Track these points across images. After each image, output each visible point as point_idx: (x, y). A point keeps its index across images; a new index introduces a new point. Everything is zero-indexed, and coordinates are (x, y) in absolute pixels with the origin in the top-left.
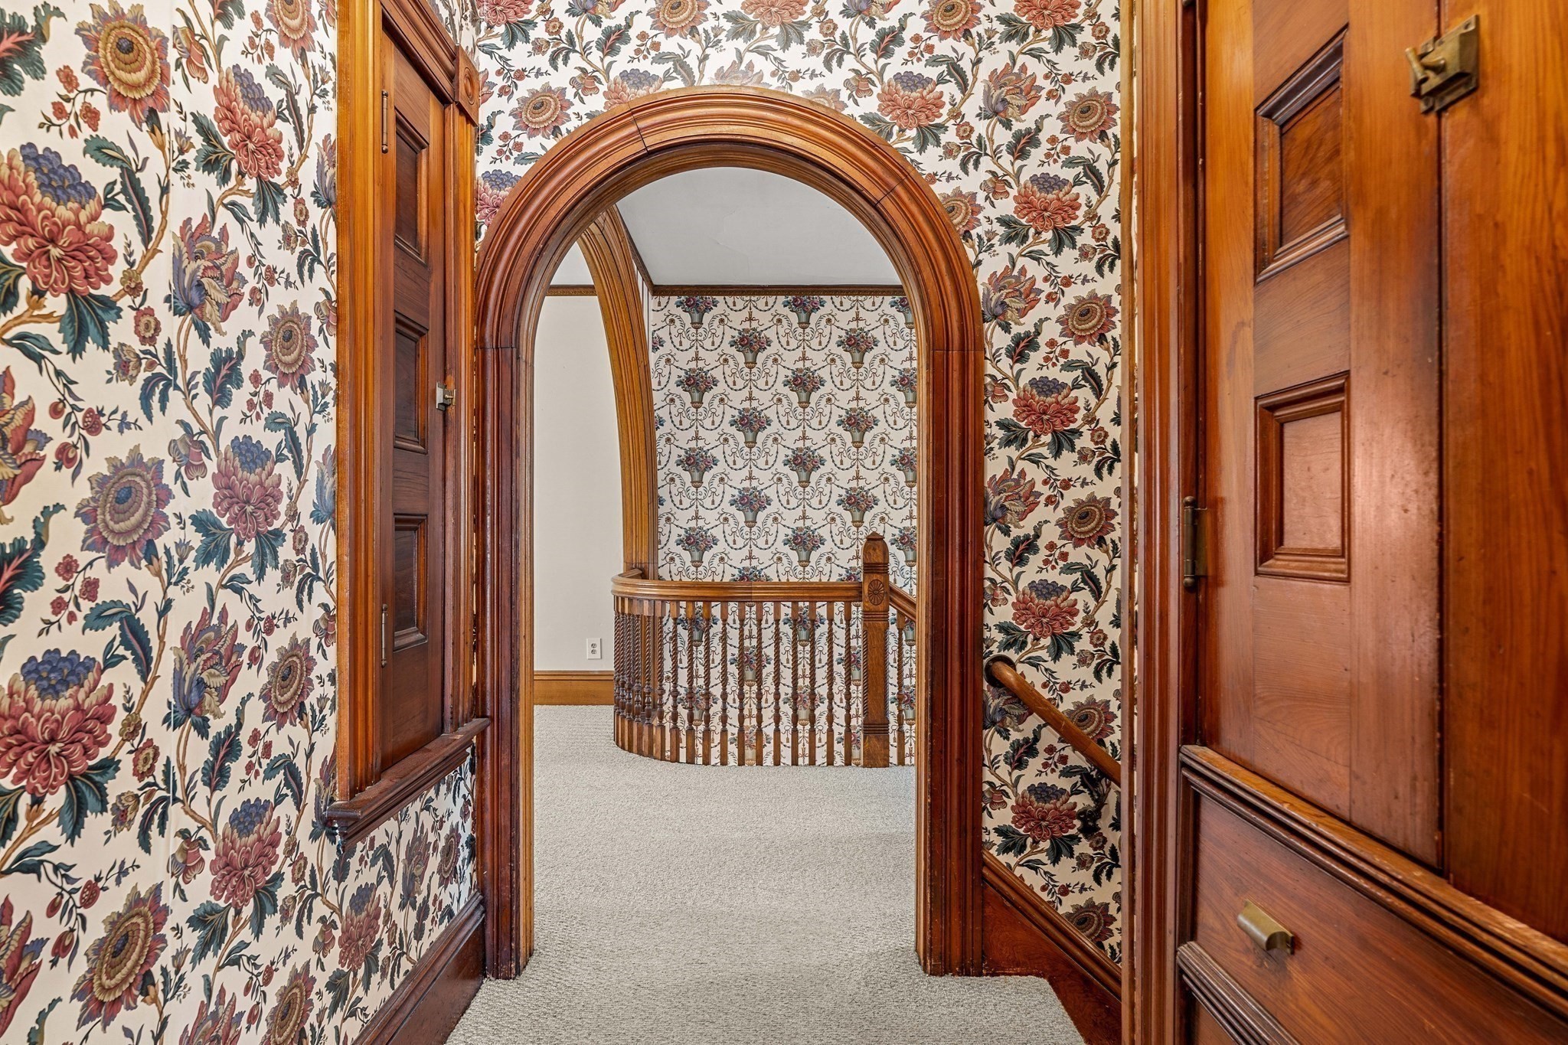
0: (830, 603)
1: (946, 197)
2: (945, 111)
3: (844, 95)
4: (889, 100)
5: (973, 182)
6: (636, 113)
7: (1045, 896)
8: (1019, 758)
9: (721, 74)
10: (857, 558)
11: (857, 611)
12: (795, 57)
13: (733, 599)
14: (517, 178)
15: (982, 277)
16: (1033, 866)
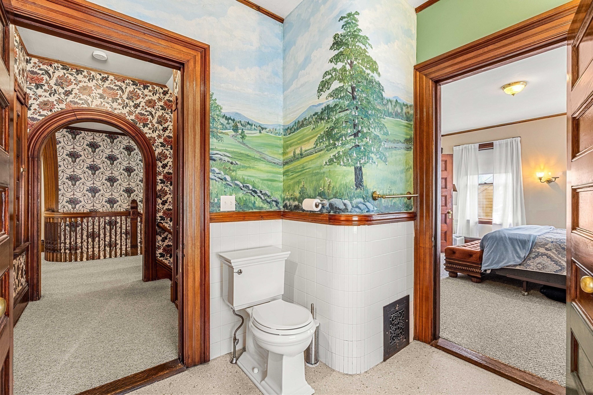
0: (121, 216)
1: (149, 137)
2: (149, 121)
3: (127, 115)
4: (136, 117)
5: (155, 135)
6: (73, 111)
7: (169, 264)
8: (163, 240)
9: (97, 105)
10: (129, 206)
11: (129, 220)
12: (115, 105)
13: (90, 217)
14: (39, 120)
15: (156, 153)
16: (166, 259)
